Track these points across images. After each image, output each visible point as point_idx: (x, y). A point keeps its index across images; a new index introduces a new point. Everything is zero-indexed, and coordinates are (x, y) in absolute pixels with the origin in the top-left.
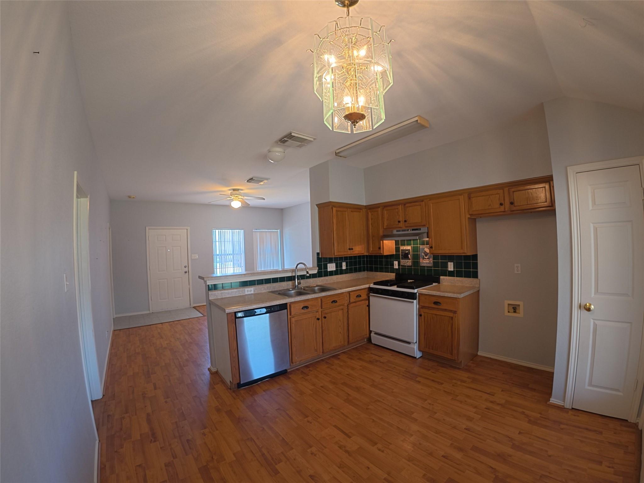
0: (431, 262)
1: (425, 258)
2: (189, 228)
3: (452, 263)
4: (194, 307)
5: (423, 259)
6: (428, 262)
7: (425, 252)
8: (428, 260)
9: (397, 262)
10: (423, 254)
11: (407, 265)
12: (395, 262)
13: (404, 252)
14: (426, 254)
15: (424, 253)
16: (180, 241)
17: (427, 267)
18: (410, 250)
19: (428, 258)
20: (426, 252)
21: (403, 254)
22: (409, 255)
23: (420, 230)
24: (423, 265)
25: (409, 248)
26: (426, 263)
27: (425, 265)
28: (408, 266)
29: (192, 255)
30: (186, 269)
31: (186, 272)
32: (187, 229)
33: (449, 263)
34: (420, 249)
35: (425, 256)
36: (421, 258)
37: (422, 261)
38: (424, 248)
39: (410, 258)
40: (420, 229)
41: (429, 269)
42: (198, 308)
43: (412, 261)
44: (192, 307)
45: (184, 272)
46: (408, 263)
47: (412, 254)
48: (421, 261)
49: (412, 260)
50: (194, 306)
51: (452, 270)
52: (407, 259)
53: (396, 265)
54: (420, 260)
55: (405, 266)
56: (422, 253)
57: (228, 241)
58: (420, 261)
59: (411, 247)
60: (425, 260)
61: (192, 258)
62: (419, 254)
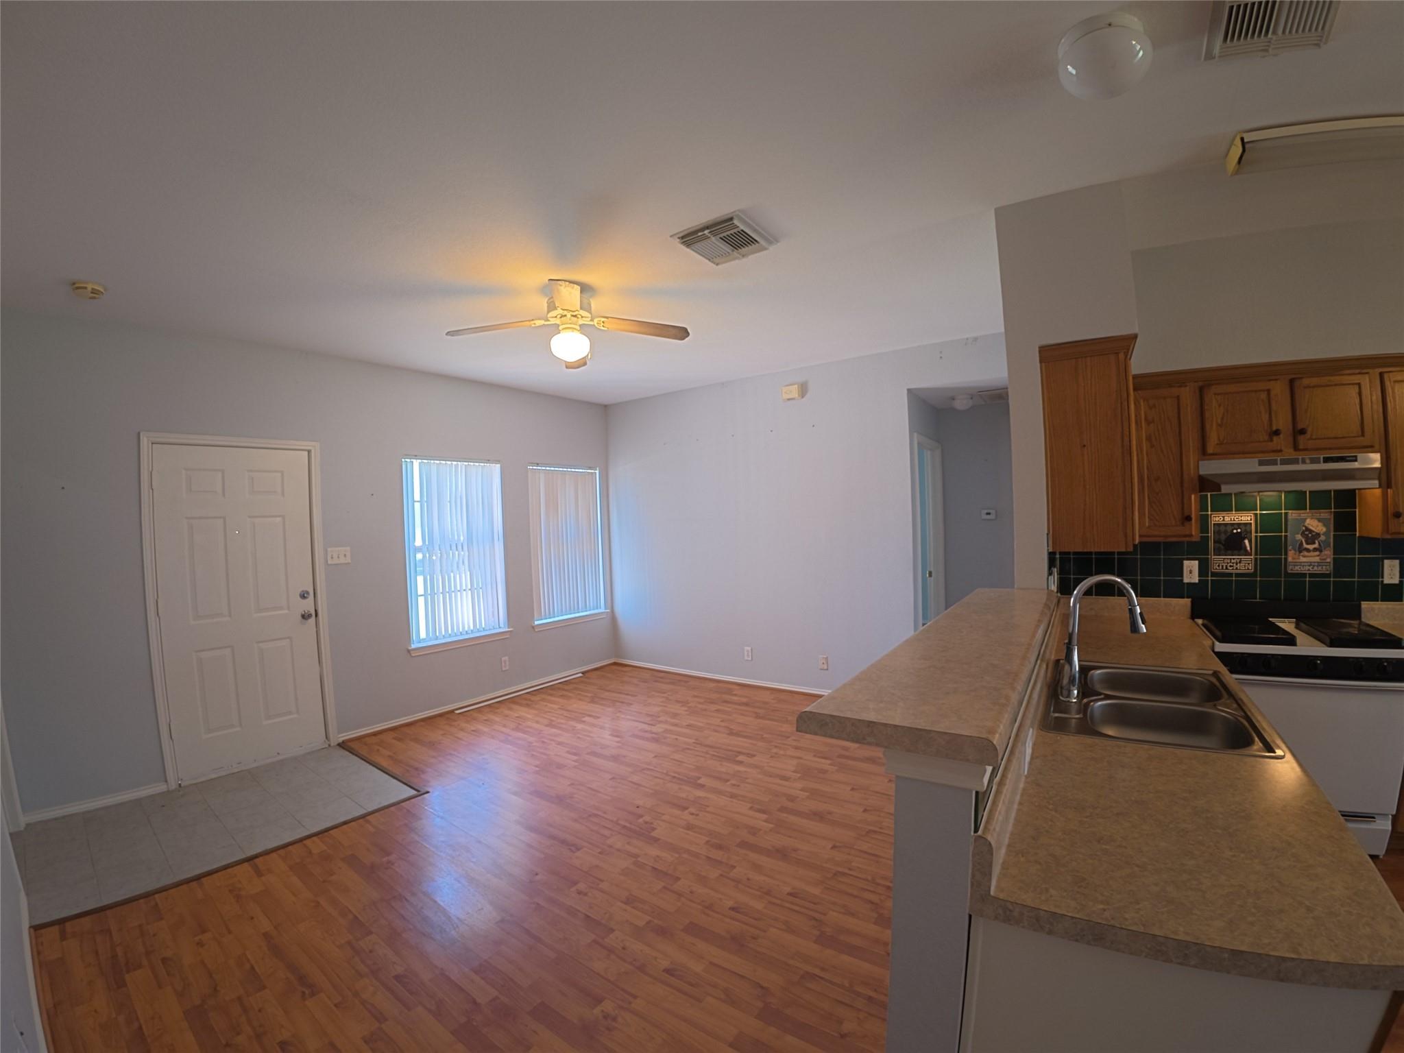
0: (1328, 560)
1: (1308, 550)
2: (315, 446)
3: (1397, 562)
4: (343, 745)
5: (1300, 552)
6: (1317, 559)
7: (1307, 529)
8: (1317, 553)
9: (1197, 562)
10: (1299, 537)
11: (1234, 571)
12: (1186, 563)
13: (1226, 532)
14: (1311, 537)
15: (1303, 534)
16: (283, 494)
17: (1311, 575)
18: (1251, 524)
19: (1315, 550)
20: (1311, 531)
21: (1223, 537)
22: (1246, 542)
23: (1356, 460)
24: (1297, 569)
25: (1246, 518)
26: (1310, 564)
27: (1306, 569)
28: (1237, 575)
29: (329, 549)
30: (308, 605)
31: (305, 617)
32: (309, 452)
33: (1386, 562)
34: (1289, 523)
35: (1307, 544)
36: (1290, 548)
37: (1293, 559)
38: (1306, 519)
39: (1248, 548)
40: (1356, 456)
41: (1319, 582)
42: (352, 745)
43: (1256, 559)
44: (334, 742)
45: (300, 617)
46: (1243, 564)
47: (1256, 537)
48: (1290, 559)
49: (1256, 554)
50: (341, 740)
51: (1396, 581)
52: (1236, 552)
53: (1191, 571)
54: (1286, 554)
55: (1230, 575)
56: (1298, 534)
57: (450, 502)
58: (1286, 559)
59: (1256, 515)
60: (1304, 556)
61: (329, 562)
62: (1286, 536)
